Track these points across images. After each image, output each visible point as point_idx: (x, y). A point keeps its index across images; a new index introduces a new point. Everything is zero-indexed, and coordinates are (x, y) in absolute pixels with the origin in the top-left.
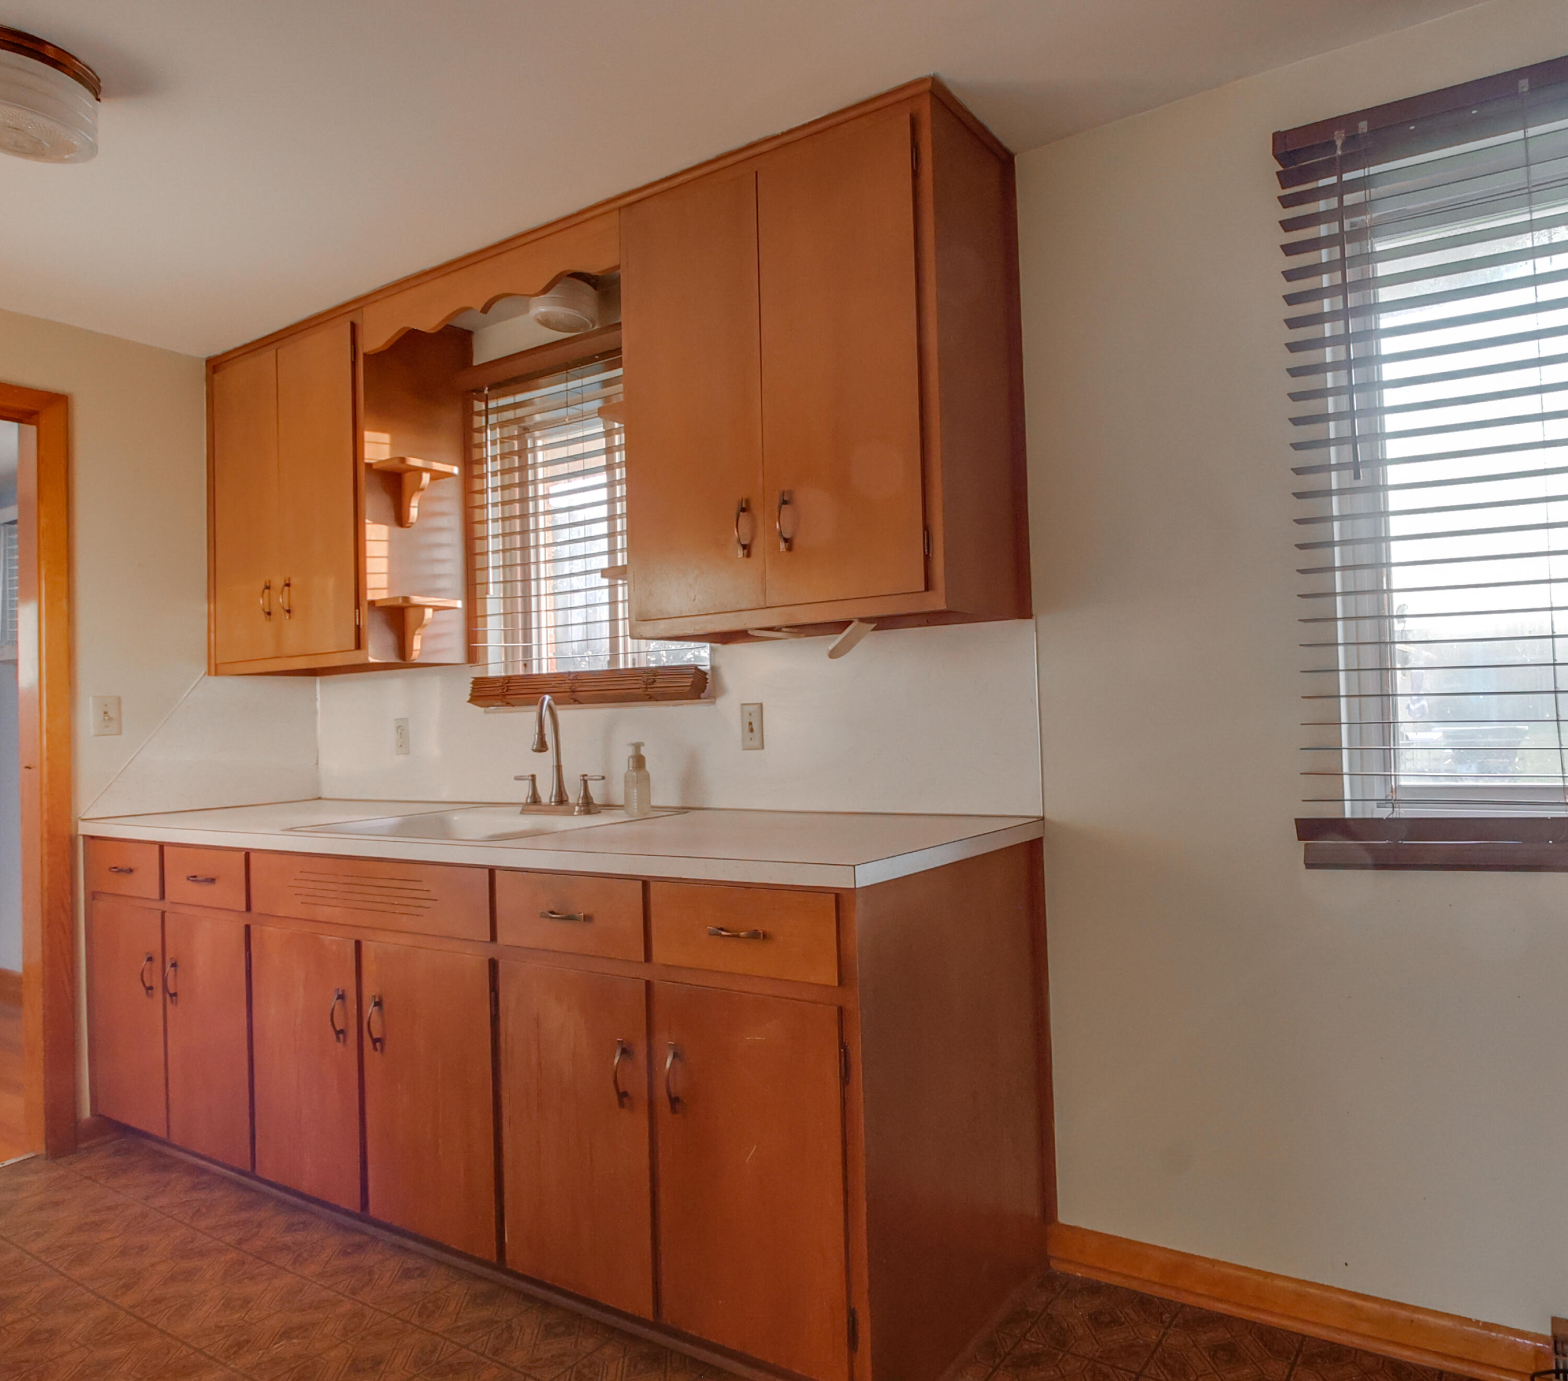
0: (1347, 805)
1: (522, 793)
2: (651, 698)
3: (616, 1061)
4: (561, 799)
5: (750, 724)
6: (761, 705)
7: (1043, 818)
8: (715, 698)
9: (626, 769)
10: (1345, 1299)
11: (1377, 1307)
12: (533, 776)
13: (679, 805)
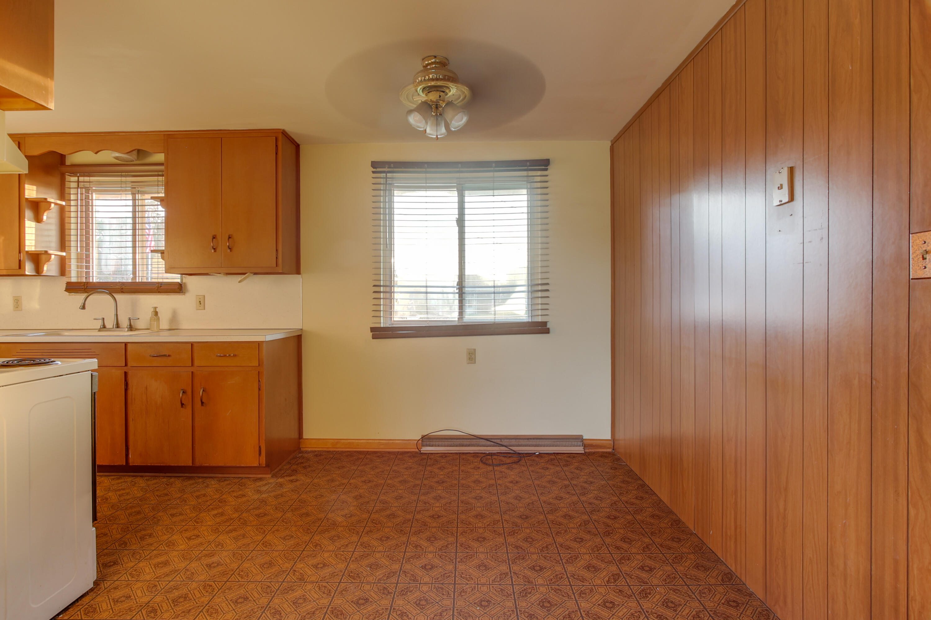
0: (382, 324)
1: (99, 324)
2: (159, 292)
3: (181, 395)
4: (118, 326)
5: (200, 302)
6: (204, 296)
7: (302, 329)
8: (185, 293)
9: (151, 315)
10: (378, 441)
11: (385, 441)
12: (103, 319)
13: (168, 328)
